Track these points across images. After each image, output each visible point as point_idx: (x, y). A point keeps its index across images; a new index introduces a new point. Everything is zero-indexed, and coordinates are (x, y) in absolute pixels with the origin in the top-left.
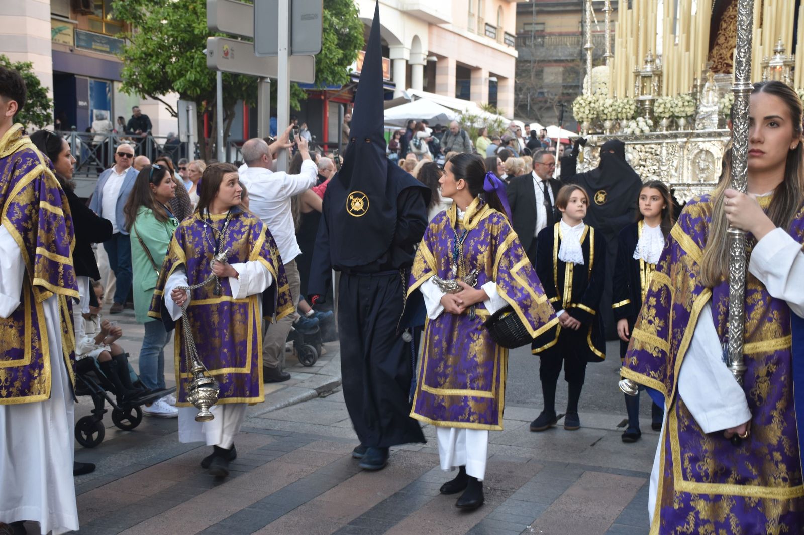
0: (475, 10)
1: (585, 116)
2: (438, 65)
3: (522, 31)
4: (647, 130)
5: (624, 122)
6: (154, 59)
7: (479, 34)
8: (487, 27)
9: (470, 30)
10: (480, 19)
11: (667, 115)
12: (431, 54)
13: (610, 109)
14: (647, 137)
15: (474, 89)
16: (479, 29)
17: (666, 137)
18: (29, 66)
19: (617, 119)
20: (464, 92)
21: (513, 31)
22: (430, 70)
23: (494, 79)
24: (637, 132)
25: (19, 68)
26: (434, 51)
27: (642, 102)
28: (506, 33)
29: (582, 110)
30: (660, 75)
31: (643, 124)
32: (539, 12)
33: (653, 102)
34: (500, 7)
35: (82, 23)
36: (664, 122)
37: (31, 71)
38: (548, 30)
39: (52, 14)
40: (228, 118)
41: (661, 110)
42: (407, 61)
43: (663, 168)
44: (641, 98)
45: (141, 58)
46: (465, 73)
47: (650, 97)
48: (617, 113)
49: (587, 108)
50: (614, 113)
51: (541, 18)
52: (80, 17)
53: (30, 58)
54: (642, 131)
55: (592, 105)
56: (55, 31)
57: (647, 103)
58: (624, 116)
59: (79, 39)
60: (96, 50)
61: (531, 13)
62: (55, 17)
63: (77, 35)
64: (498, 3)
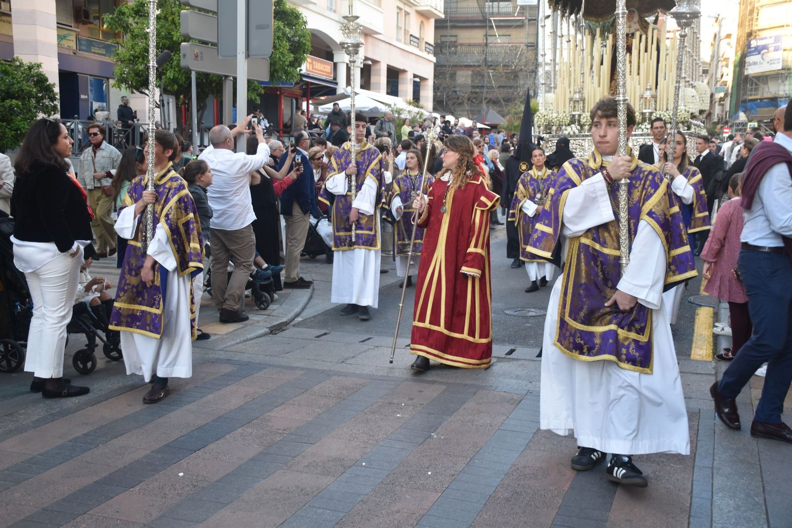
0: (402, 25)
1: (541, 124)
2: (372, 68)
3: (439, 41)
4: (577, 132)
5: (564, 127)
6: (141, 60)
7: (405, 43)
8: (412, 38)
9: (398, 40)
10: (406, 31)
11: (588, 124)
12: (366, 59)
13: (556, 120)
14: (577, 136)
15: (401, 87)
16: (405, 39)
17: (587, 136)
18: (39, 66)
19: (560, 125)
20: (393, 90)
21: (432, 42)
22: (367, 72)
23: (417, 80)
24: (572, 133)
25: (30, 68)
26: (369, 56)
27: (574, 116)
28: (426, 43)
29: (540, 120)
30: (583, 100)
31: (574, 128)
32: (453, 27)
33: (580, 116)
34: (422, 22)
35: (83, 31)
36: (587, 127)
37: (41, 70)
38: (460, 41)
39: (57, 23)
40: (201, 108)
41: (585, 120)
42: (347, 64)
43: (586, 154)
44: (573, 113)
45: (130, 60)
46: (394, 75)
47: (578, 113)
48: (560, 122)
49: (543, 119)
50: (558, 122)
51: (454, 32)
52: (81, 25)
53: (40, 59)
54: (574, 133)
55: (546, 117)
56: (60, 38)
57: (577, 116)
58: (564, 123)
59: (80, 44)
60: (94, 53)
61: (446, 27)
62: (60, 26)
63: (78, 40)
64: (420, 19)
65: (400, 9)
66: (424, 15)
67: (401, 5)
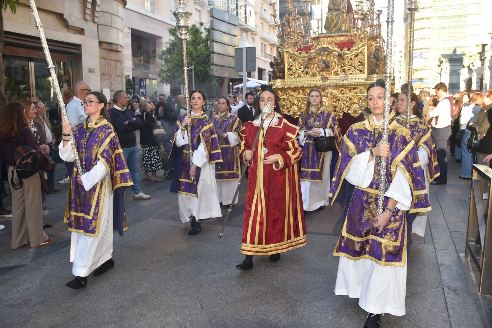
0: (263, 50)
7: (265, 58)
8: (267, 55)
9: (262, 56)
10: (265, 53)
15: (263, 77)
16: (265, 56)
20: (260, 77)
34: (271, 48)
35: (136, 60)
46: (261, 71)
52: (136, 58)
53: (128, 73)
59: (135, 65)
60: (140, 69)
64: (271, 47)
65: (262, 43)
66: (272, 45)
67: (263, 42)
